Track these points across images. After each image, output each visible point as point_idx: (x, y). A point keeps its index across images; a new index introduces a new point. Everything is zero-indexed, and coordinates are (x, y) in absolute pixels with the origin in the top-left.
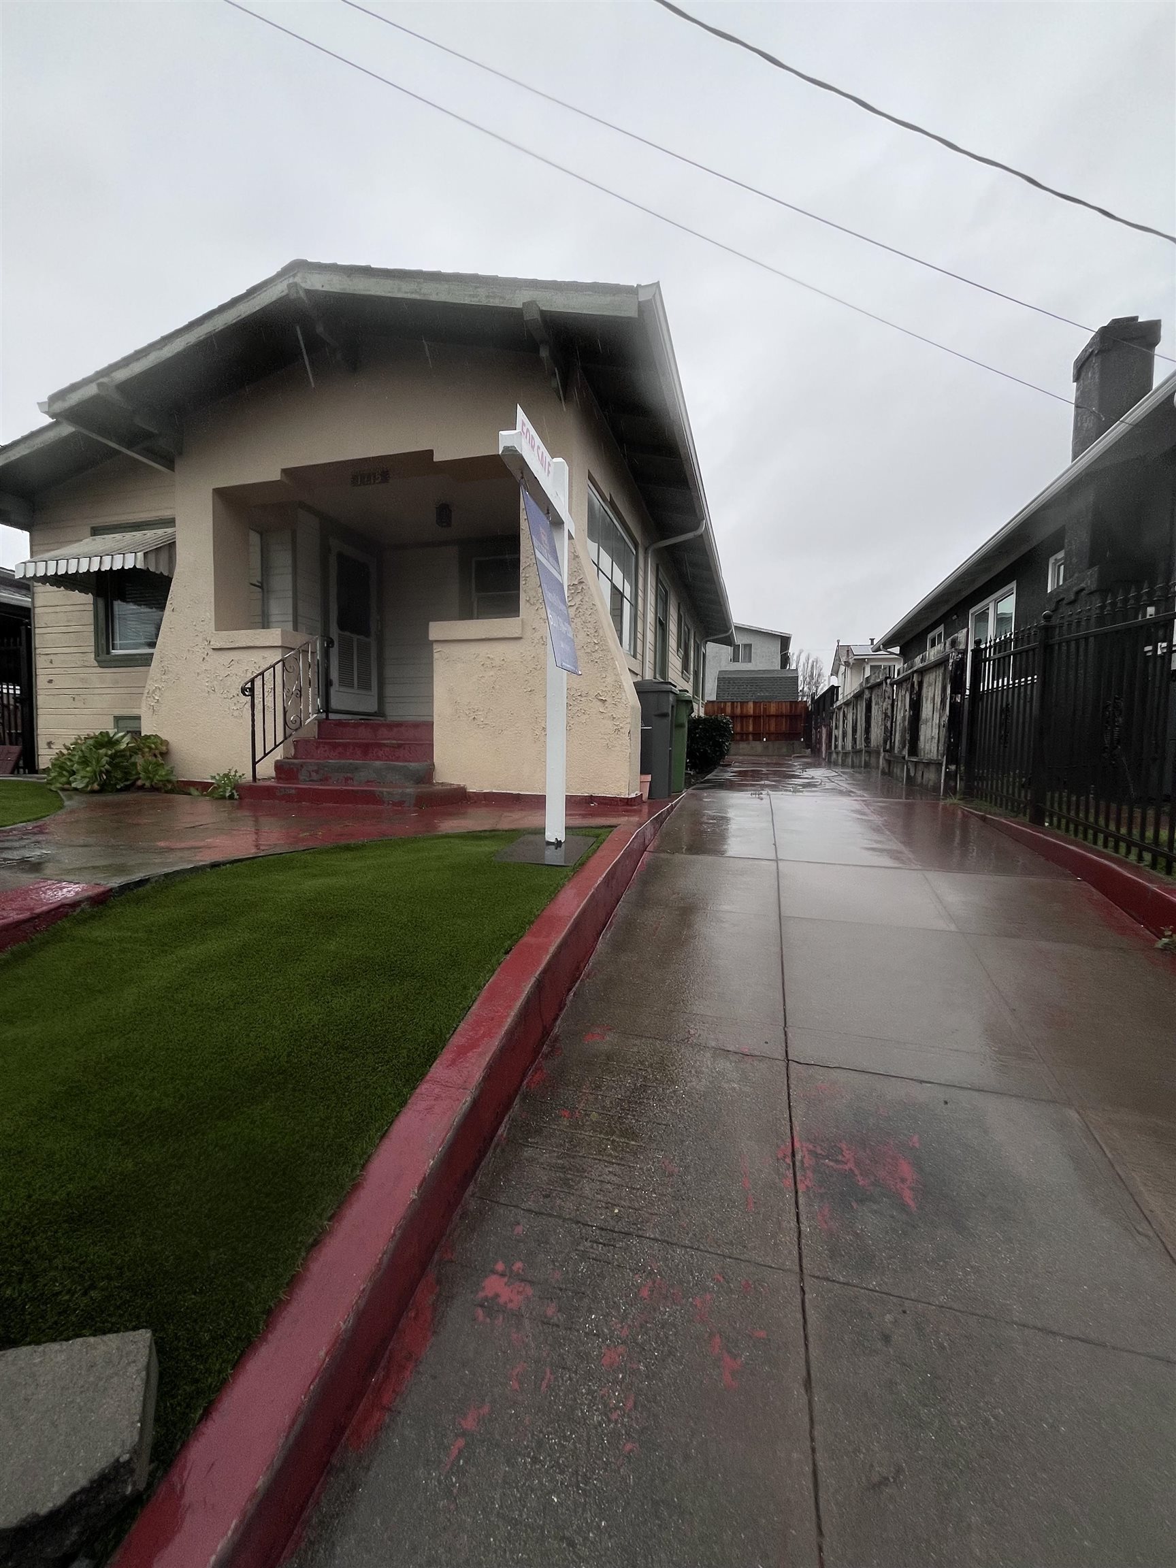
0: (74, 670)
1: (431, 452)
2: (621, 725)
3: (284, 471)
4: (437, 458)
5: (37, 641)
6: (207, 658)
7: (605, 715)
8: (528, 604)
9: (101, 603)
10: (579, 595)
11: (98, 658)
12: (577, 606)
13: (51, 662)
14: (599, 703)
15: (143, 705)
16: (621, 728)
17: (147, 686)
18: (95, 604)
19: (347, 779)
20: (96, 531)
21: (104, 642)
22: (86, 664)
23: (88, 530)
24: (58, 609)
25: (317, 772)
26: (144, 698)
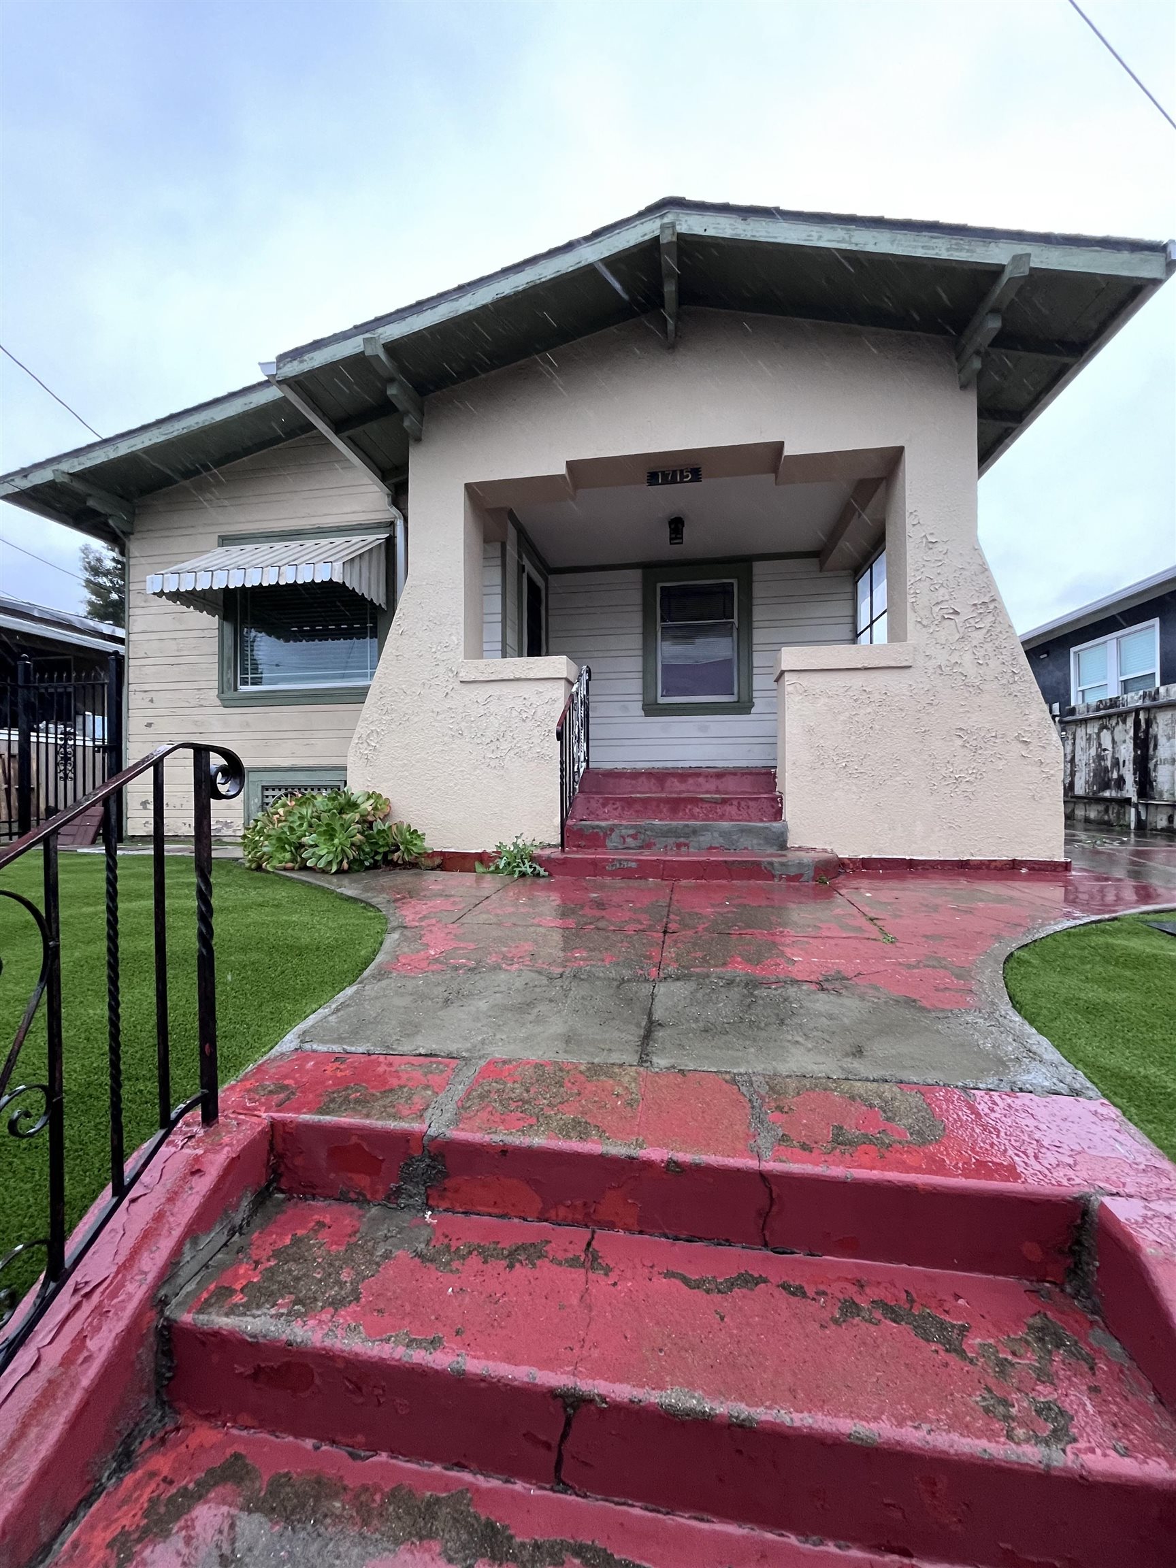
0: (187, 711)
1: (780, 446)
2: (1052, 772)
3: (570, 465)
4: (788, 451)
5: (131, 675)
6: (451, 694)
7: (1028, 760)
8: (919, 625)
9: (228, 629)
10: (991, 615)
11: (223, 696)
12: (987, 628)
13: (152, 701)
14: (1020, 745)
15: (351, 751)
16: (1052, 775)
17: (358, 729)
18: (221, 629)
19: (679, 846)
20: (225, 541)
21: (231, 675)
22: (202, 703)
23: (214, 539)
24: (165, 636)
25: (634, 837)
26: (353, 744)
